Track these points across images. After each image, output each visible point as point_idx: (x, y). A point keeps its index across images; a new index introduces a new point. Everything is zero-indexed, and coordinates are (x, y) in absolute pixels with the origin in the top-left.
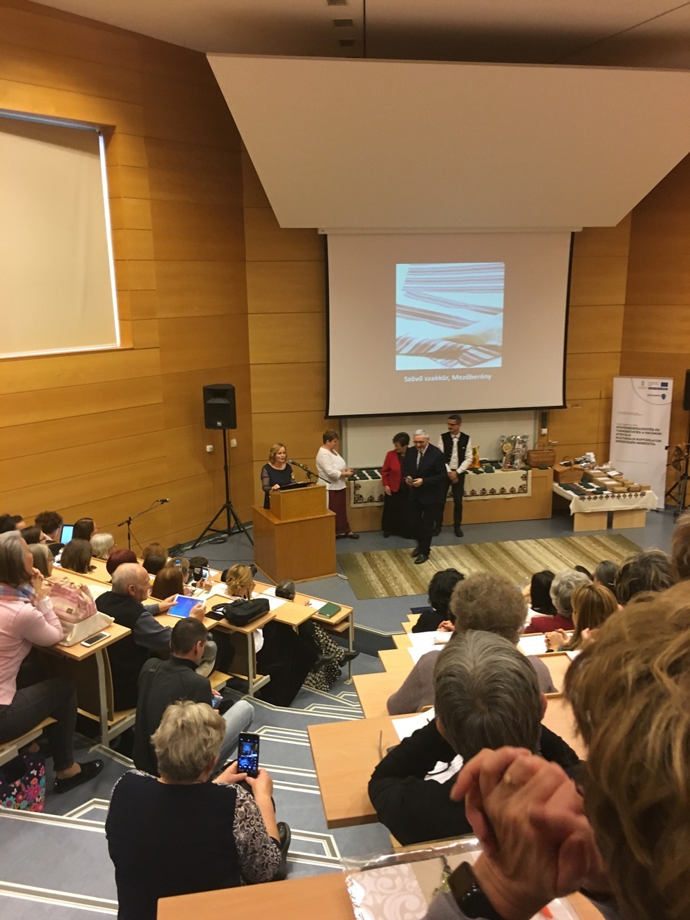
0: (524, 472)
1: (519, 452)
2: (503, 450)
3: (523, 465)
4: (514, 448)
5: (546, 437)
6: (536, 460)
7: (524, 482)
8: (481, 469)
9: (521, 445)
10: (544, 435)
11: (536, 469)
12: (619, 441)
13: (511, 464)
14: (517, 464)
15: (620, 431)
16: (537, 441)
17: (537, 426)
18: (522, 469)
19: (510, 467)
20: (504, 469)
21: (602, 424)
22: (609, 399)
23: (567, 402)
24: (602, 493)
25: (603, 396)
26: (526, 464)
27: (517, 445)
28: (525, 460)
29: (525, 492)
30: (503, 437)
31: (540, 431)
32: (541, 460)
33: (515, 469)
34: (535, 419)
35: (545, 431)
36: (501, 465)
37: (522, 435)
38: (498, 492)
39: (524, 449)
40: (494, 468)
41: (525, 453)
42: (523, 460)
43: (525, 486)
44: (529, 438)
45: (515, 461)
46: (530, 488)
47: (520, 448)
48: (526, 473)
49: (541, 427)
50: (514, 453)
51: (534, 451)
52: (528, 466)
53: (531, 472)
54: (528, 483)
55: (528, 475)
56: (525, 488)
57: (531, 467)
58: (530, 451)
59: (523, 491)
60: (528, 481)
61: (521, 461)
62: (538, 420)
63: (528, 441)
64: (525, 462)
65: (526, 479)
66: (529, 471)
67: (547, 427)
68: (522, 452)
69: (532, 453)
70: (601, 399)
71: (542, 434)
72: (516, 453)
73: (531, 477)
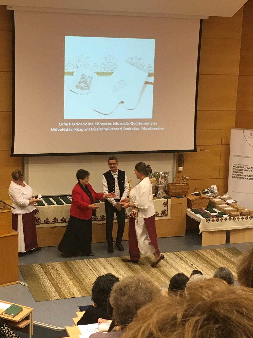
0: (166, 200)
3: (164, 195)
4: (158, 182)
5: (182, 173)
6: (174, 191)
7: (165, 208)
9: (163, 179)
10: (180, 172)
11: (174, 198)
12: (234, 177)
13: (156, 194)
14: (160, 194)
15: (236, 169)
16: (175, 176)
17: (175, 165)
18: (163, 198)
21: (222, 165)
22: (228, 145)
23: (197, 147)
24: (223, 217)
25: (223, 143)
26: (167, 194)
27: (160, 179)
28: (166, 191)
29: (166, 215)
31: (177, 169)
32: (178, 191)
33: (159, 198)
34: (174, 159)
35: (181, 169)
37: (164, 172)
39: (166, 182)
41: (166, 186)
42: (165, 191)
43: (166, 211)
44: (169, 174)
45: (158, 192)
46: (170, 212)
47: (162, 181)
48: (167, 201)
49: (178, 166)
50: (158, 186)
51: (173, 184)
52: (168, 195)
53: (170, 200)
54: (168, 208)
55: (168, 203)
56: (166, 212)
57: (170, 196)
58: (170, 184)
59: (164, 215)
60: (168, 207)
61: (163, 191)
62: (176, 161)
63: (168, 176)
64: (166, 192)
65: (167, 205)
66: (169, 199)
67: (183, 165)
68: (163, 184)
69: (171, 186)
70: (222, 145)
71: (179, 171)
72: (160, 185)
73: (170, 204)
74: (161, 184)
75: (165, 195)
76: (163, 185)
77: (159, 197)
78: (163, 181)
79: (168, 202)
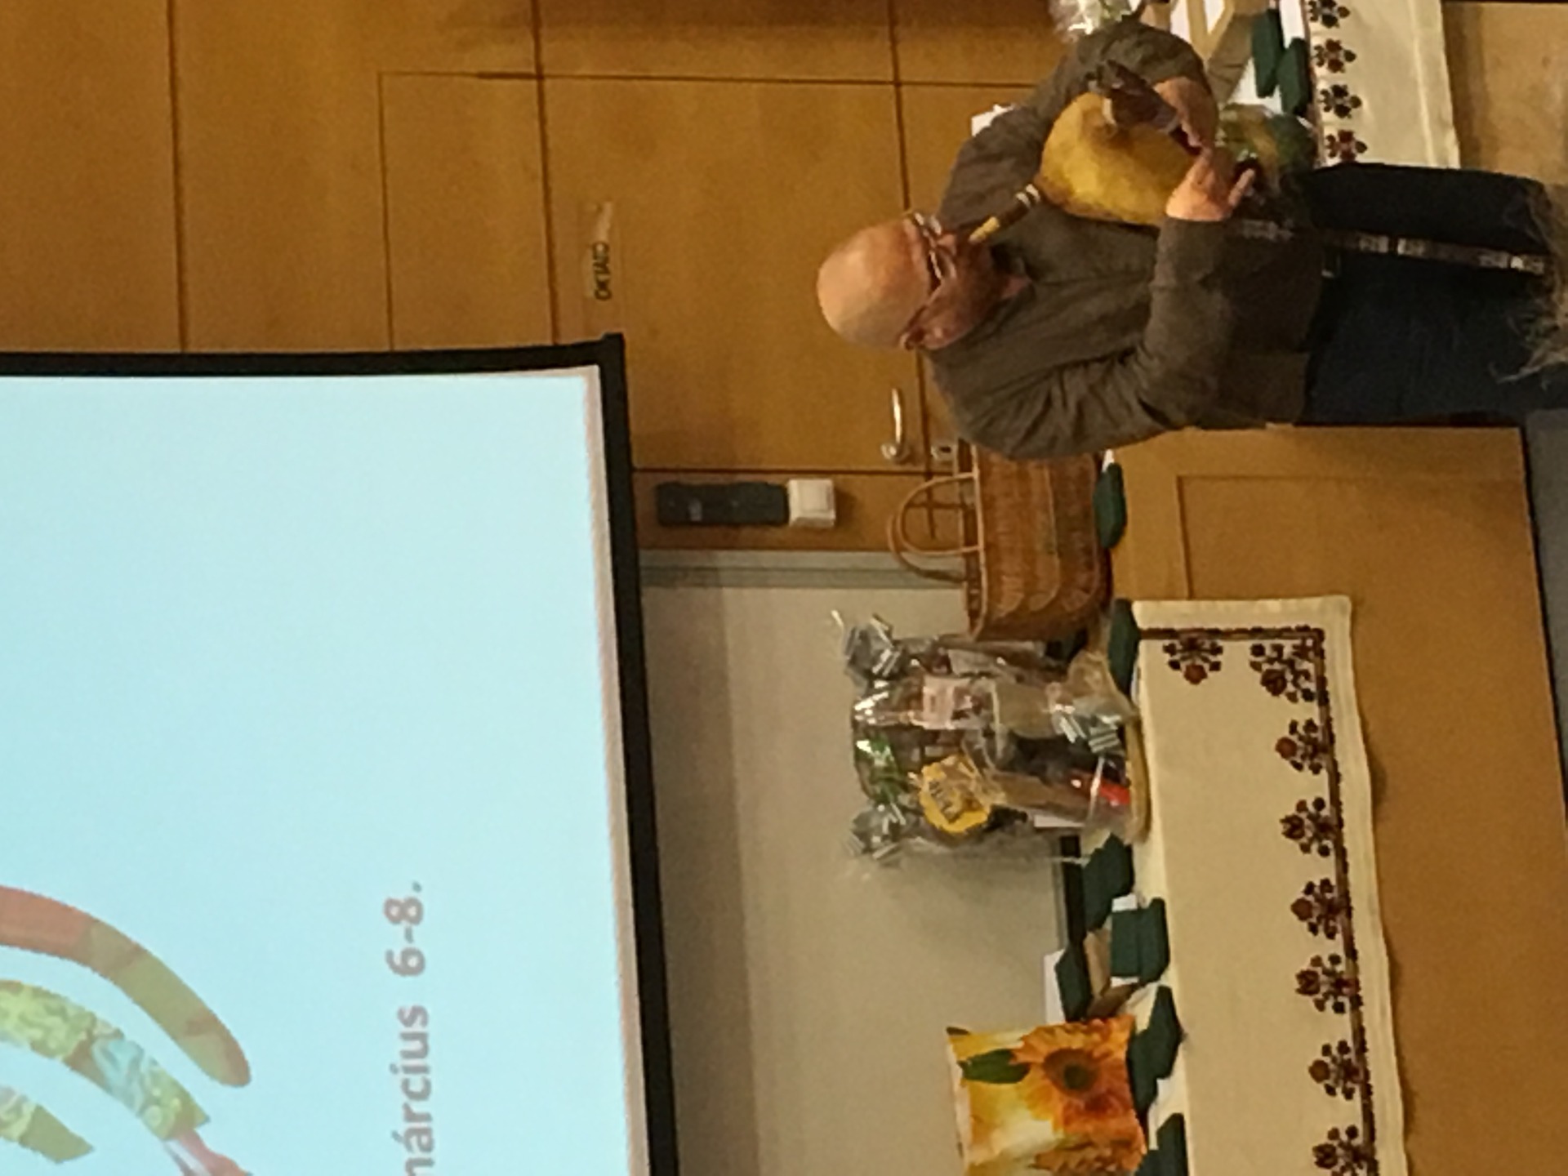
0: (1150, 655)
1: (982, 704)
2: (978, 834)
3: (1094, 667)
4: (955, 741)
5: (859, 487)
6: (1050, 569)
7: (1236, 654)
8: (1142, 1010)
9: (931, 687)
10: (842, 501)
11: (1126, 558)
13: (1087, 764)
14: (1088, 722)
16: (888, 561)
17: (767, 558)
18: (1125, 683)
19: (1113, 776)
20: (1135, 820)
23: (571, 336)
25: (515, 54)
26: (1082, 642)
27: (928, 721)
28: (1053, 650)
29: (1312, 641)
30: (863, 833)
31: (813, 537)
32: (1044, 521)
33: (1130, 729)
34: (708, 577)
35: (808, 499)
36: (1094, 842)
37: (846, 683)
38: (1323, 869)
39: (961, 661)
40: (1120, 904)
41: (995, 654)
42: (1053, 663)
43: (1267, 644)
44: (871, 628)
45: (1064, 738)
46: (1274, 605)
47: (950, 692)
48: (1159, 644)
49: (775, 534)
50: (1000, 745)
51: (972, 579)
52: (1098, 632)
53: (1150, 604)
54: (1234, 627)
55: (1177, 626)
56: (1279, 649)
57: (1105, 605)
58: (973, 614)
59: (1308, 666)
60: (1222, 627)
61: (1055, 689)
62: (724, 559)
63: (895, 636)
64: (1066, 652)
65: (1207, 645)
66: (1142, 624)
67: (773, 480)
68: (983, 682)
69: (994, 597)
70: (539, 67)
71: (832, 515)
72: (997, 726)
73: (1185, 606)
74: (977, 710)
75: (1098, 664)
76: (991, 687)
77: (1121, 732)
78: (951, 685)
79: (1169, 633)
